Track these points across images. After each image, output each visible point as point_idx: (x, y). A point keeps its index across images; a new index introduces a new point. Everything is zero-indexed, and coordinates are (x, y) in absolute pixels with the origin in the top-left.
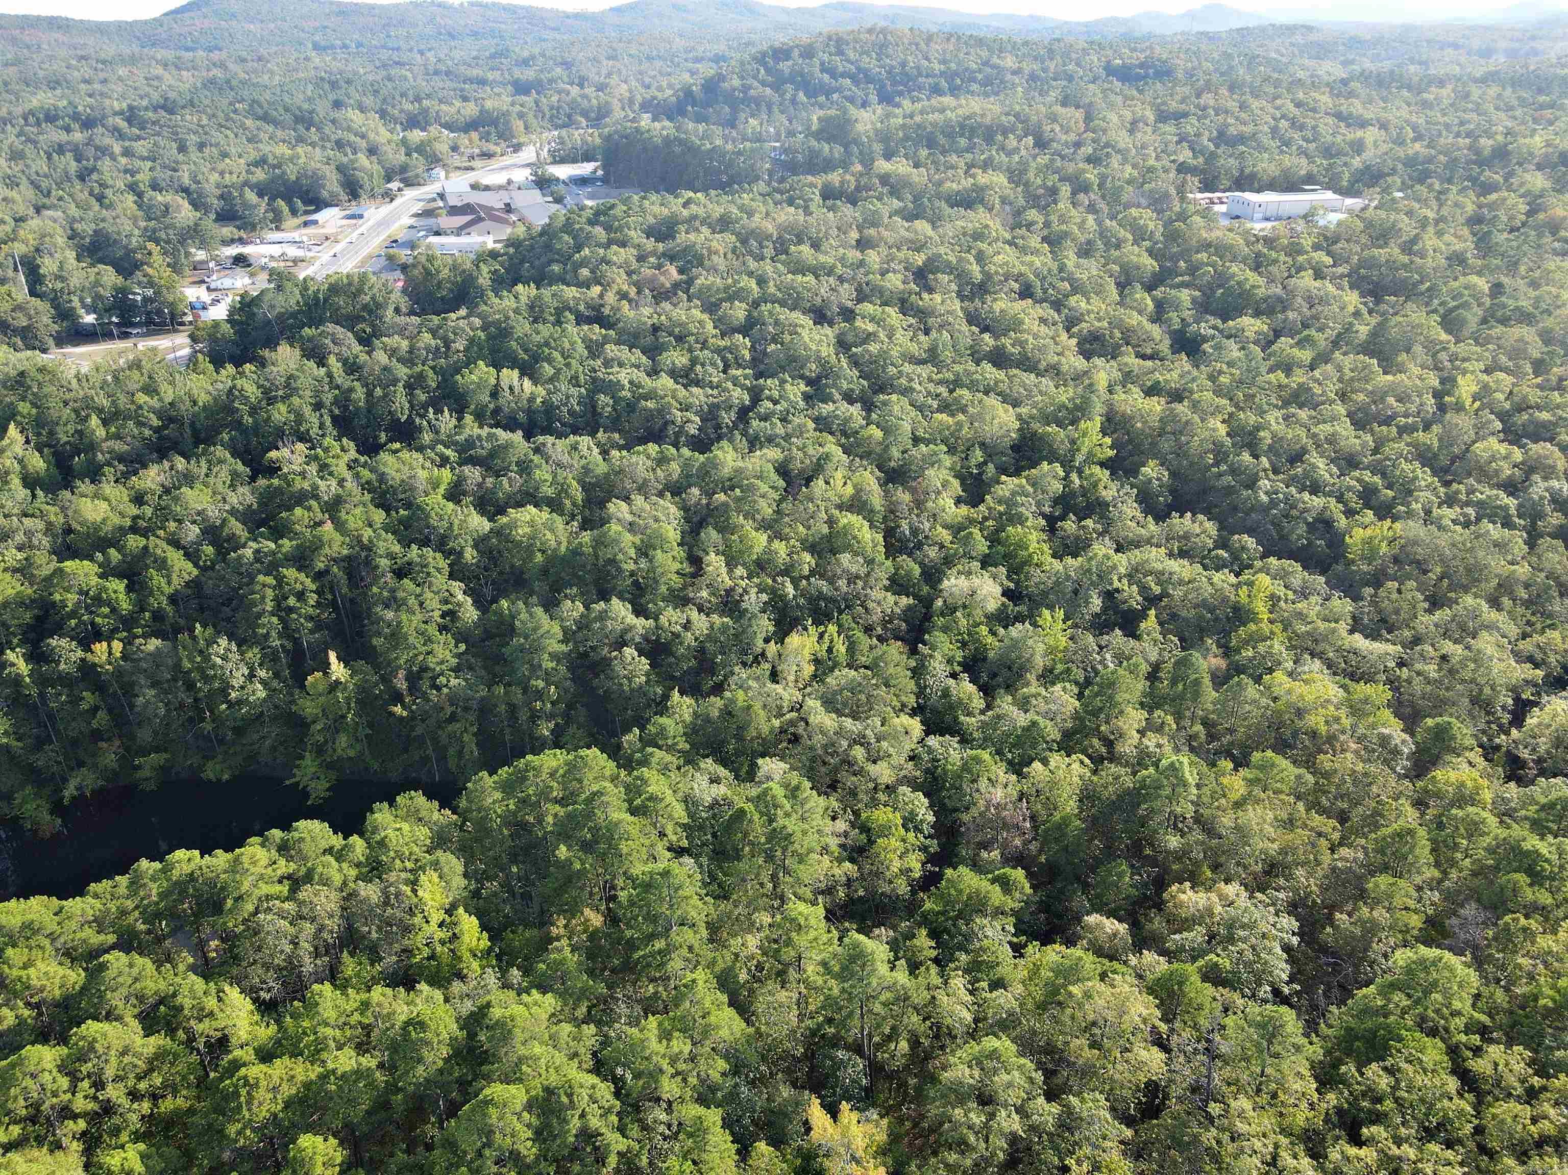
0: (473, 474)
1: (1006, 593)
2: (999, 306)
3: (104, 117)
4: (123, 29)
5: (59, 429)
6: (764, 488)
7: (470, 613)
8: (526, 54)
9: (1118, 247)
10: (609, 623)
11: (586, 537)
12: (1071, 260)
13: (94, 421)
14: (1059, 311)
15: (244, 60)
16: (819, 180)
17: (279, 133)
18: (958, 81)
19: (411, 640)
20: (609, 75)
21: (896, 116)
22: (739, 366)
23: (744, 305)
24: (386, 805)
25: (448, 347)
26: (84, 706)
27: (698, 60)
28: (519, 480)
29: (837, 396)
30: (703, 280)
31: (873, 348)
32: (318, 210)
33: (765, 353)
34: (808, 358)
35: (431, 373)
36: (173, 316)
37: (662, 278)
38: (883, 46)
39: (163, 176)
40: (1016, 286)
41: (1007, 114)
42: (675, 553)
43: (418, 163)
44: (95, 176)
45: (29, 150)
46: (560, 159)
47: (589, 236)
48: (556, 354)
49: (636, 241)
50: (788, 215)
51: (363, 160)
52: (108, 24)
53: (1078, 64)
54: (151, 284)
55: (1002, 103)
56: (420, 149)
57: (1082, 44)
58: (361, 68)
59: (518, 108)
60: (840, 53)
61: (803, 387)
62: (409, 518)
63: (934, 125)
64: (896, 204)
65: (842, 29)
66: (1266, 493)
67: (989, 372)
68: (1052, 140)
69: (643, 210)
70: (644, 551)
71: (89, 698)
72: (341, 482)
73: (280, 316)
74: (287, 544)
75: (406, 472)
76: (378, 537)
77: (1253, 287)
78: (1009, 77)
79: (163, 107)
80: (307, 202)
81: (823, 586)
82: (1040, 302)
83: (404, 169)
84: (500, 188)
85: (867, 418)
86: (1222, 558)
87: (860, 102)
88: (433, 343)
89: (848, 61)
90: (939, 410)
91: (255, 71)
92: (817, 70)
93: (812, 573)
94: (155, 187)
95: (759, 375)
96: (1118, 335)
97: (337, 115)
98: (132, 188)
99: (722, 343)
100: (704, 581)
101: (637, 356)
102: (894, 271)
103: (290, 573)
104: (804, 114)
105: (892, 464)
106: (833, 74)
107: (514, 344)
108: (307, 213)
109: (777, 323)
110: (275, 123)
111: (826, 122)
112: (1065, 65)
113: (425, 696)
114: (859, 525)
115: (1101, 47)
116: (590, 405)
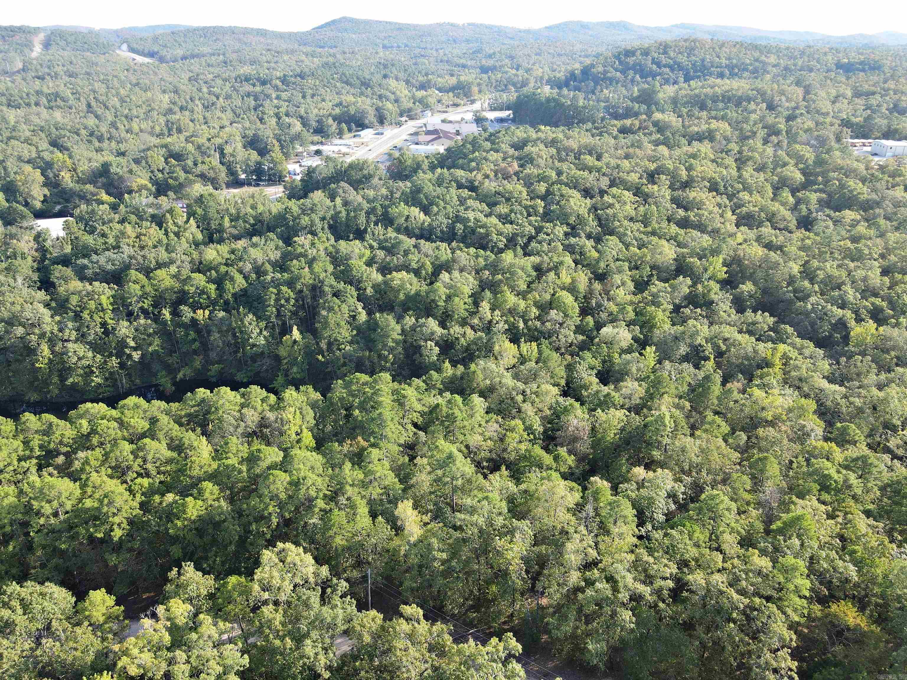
0: (381, 254)
1: (635, 339)
2: (693, 195)
3: (271, 80)
4: (291, 36)
5: (212, 222)
7: (363, 317)
8: (492, 51)
9: (782, 167)
10: (425, 329)
11: (425, 289)
12: (748, 172)
13: (227, 219)
14: (730, 200)
15: (344, 53)
16: (619, 123)
17: (352, 91)
18: (736, 70)
19: (332, 326)
20: (534, 64)
22: (535, 215)
23: (545, 185)
24: (294, 388)
25: (392, 196)
26: (190, 338)
27: (586, 56)
28: (402, 259)
29: (583, 235)
30: (529, 170)
31: (609, 211)
32: (362, 129)
33: (550, 210)
34: (571, 214)
35: (380, 208)
36: (280, 177)
37: (510, 169)
38: (692, 49)
39: (292, 109)
40: (708, 185)
41: (752, 90)
42: (466, 300)
43: (418, 108)
44: (261, 109)
45: (234, 94)
46: (493, 109)
48: (441, 202)
49: (504, 150)
51: (389, 105)
52: (284, 33)
53: (818, 62)
54: (272, 161)
56: (421, 101)
57: (826, 50)
58: (403, 59)
59: (478, 81)
60: (665, 53)
61: (565, 229)
62: (344, 270)
63: (706, 95)
66: (812, 305)
67: (674, 229)
68: (778, 106)
69: (513, 133)
70: (449, 298)
71: (192, 334)
73: (324, 178)
74: (286, 276)
75: (350, 250)
76: (328, 277)
77: (859, 193)
79: (300, 76)
80: (357, 126)
81: (540, 324)
82: (721, 194)
83: (410, 110)
84: (457, 122)
86: (771, 336)
88: (386, 193)
89: (669, 58)
91: (349, 59)
92: (649, 63)
93: (535, 318)
94: (287, 115)
95: (544, 221)
96: (763, 215)
97: (384, 82)
98: (277, 115)
99: (529, 203)
100: (477, 315)
101: (483, 206)
102: (636, 172)
103: (284, 289)
105: (600, 271)
106: (659, 65)
107: (422, 196)
108: (356, 131)
109: (561, 195)
110: (351, 85)
111: (643, 92)
112: (809, 61)
113: (334, 353)
114: (568, 298)
115: (838, 51)
116: (452, 228)
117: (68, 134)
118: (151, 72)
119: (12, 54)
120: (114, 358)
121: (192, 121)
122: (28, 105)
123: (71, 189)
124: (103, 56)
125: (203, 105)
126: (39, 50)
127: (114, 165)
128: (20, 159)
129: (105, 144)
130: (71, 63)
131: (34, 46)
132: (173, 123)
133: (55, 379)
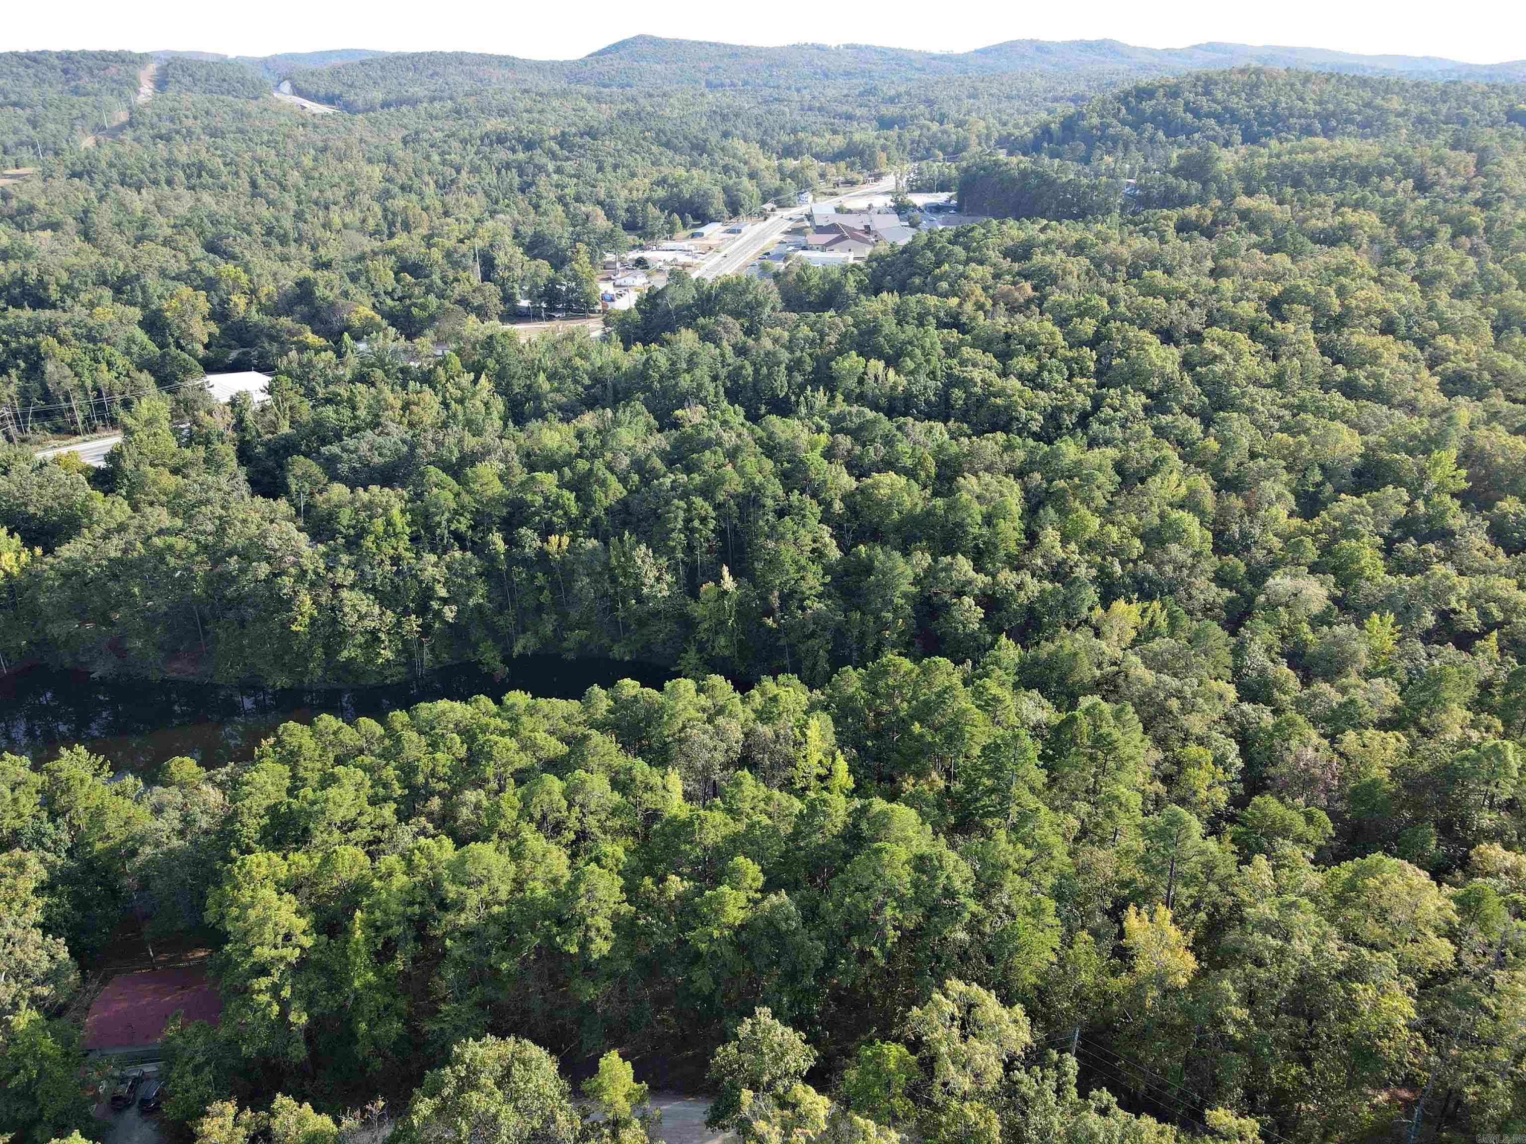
0: (845, 442)
1: (1333, 598)
2: (1356, 339)
3: (542, 140)
5: (515, 382)
6: (1101, 478)
7: (834, 553)
8: (892, 92)
9: (1499, 290)
10: (954, 573)
11: (939, 502)
12: (1443, 299)
13: (542, 377)
14: (1422, 349)
15: (651, 96)
16: (1175, 214)
17: (677, 158)
18: (1334, 123)
19: (787, 566)
20: (968, 113)
21: (1261, 156)
22: (1083, 376)
23: (1093, 322)
24: (770, 678)
25: (822, 340)
26: (536, 584)
27: (1056, 100)
28: (883, 451)
29: (1177, 409)
30: (1056, 296)
31: (1219, 368)
32: (703, 224)
33: (1109, 366)
34: (1152, 374)
35: (808, 359)
36: (588, 305)
37: (1016, 294)
38: (1256, 86)
39: (586, 190)
40: (1377, 321)
41: (1387, 156)
42: (1016, 525)
43: (791, 186)
44: (533, 189)
45: (484, 164)
46: (918, 189)
47: (950, 254)
48: (918, 352)
49: (994, 260)
50: (1140, 243)
51: (745, 183)
53: (1476, 108)
54: (575, 278)
55: (1382, 145)
56: (793, 175)
57: (1482, 87)
58: (745, 103)
59: (882, 141)
60: (1207, 92)
61: (1143, 398)
62: (793, 470)
63: (1304, 165)
64: (1254, 238)
65: (1212, 70)
67: (1338, 400)
68: (1434, 184)
69: (1001, 234)
70: (989, 520)
71: (541, 579)
72: (739, 436)
73: (679, 307)
74: (697, 478)
75: (788, 435)
76: (768, 481)
78: (1392, 119)
79: (588, 134)
80: (695, 218)
81: (1150, 569)
82: (1403, 339)
83: (778, 192)
84: (861, 212)
85: (1206, 432)
87: (1222, 141)
88: (811, 334)
89: (1215, 101)
90: (1281, 430)
91: (659, 105)
92: (1180, 111)
93: (1140, 557)
94: (579, 199)
95: (1101, 386)
96: (1486, 376)
97: (724, 143)
98: (561, 199)
99: (1069, 354)
100: (1038, 551)
101: (989, 358)
102: (1248, 300)
103: (698, 501)
104: (1162, 152)
105: (1227, 474)
106: (1197, 114)
107: (882, 340)
108: (694, 226)
109: (1124, 340)
110: (676, 150)
111: (1186, 159)
112: (1459, 108)
113: (792, 615)
114: (1189, 521)
115: (1505, 91)
116: (945, 397)
117: (233, 232)
118: (342, 129)
119: (107, 98)
120: (413, 617)
121: (426, 209)
122: (155, 182)
123: (256, 325)
124: (254, 102)
125: (436, 182)
126: (150, 92)
127: (321, 283)
128: (163, 273)
129: (293, 249)
130: (207, 113)
131: (140, 85)
132: (394, 214)
133: (319, 652)
